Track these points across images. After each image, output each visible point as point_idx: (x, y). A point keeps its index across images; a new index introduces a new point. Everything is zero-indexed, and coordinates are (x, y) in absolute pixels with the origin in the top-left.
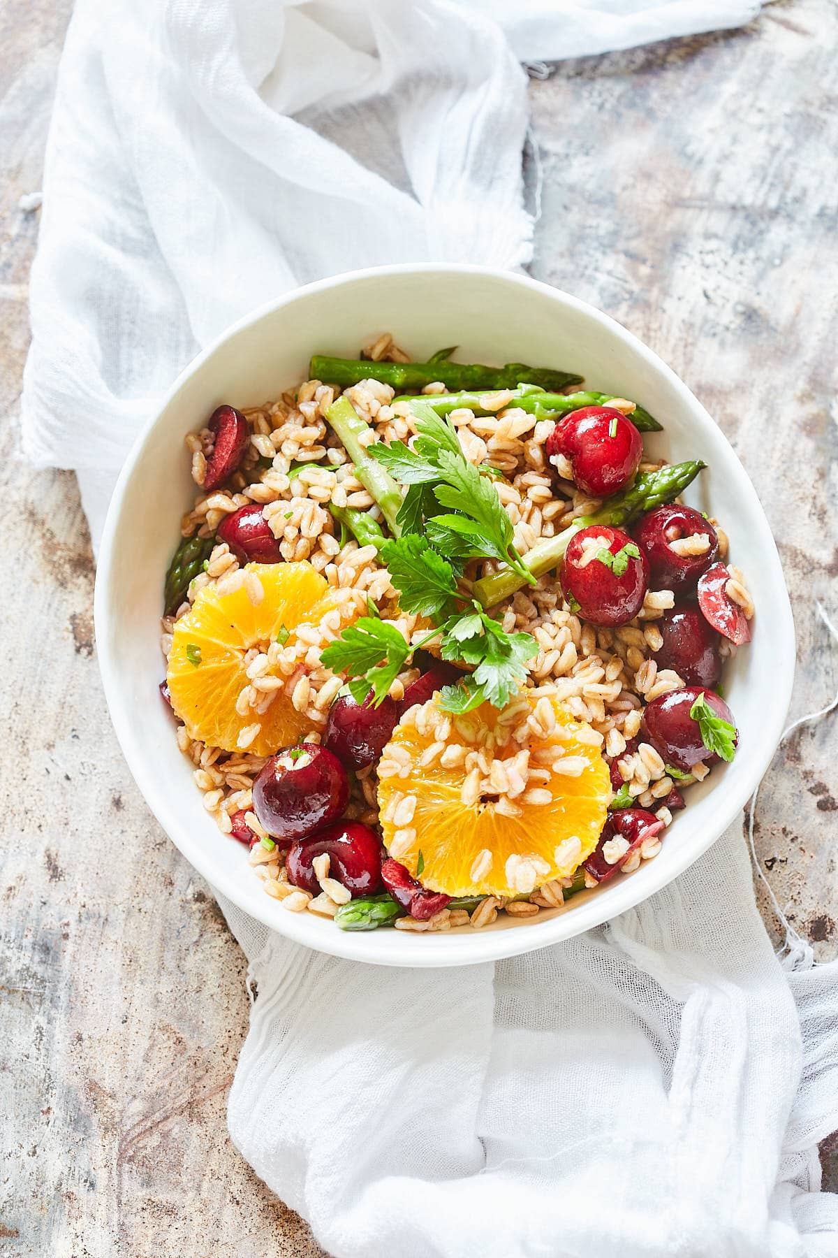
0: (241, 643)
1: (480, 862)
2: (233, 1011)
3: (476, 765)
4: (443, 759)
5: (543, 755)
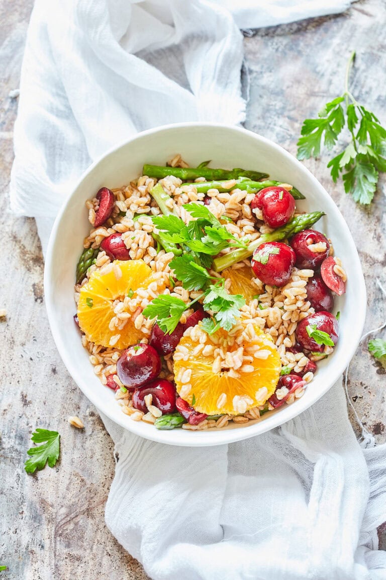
0: (111, 297)
1: (221, 399)
2: (108, 467)
3: (219, 354)
4: (203, 352)
5: (250, 349)
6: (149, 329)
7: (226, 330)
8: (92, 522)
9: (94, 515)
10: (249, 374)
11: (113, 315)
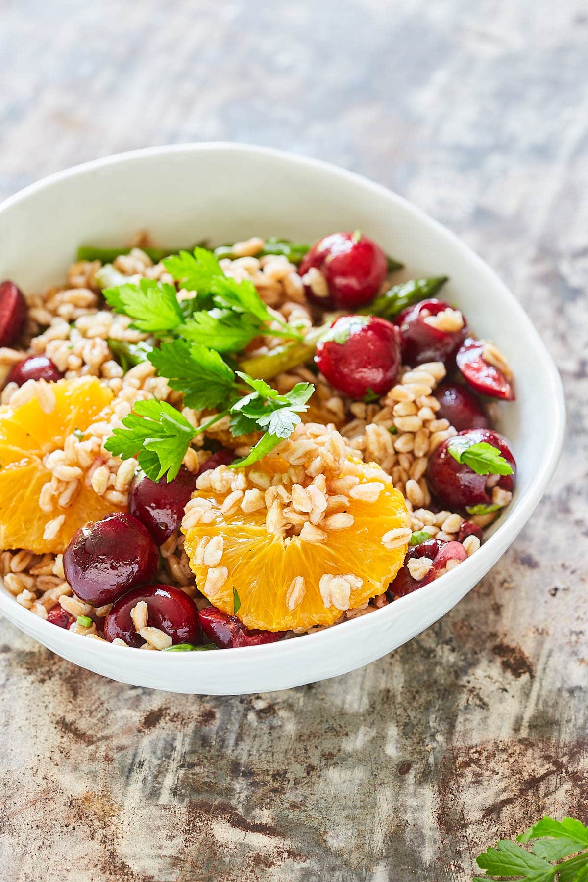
0: (38, 448)
1: (294, 589)
2: (42, 739)
3: (277, 497)
4: (243, 505)
5: (338, 484)
6: (123, 493)
7: (283, 436)
8: (12, 841)
9: (17, 827)
10: (344, 530)
11: (48, 477)
